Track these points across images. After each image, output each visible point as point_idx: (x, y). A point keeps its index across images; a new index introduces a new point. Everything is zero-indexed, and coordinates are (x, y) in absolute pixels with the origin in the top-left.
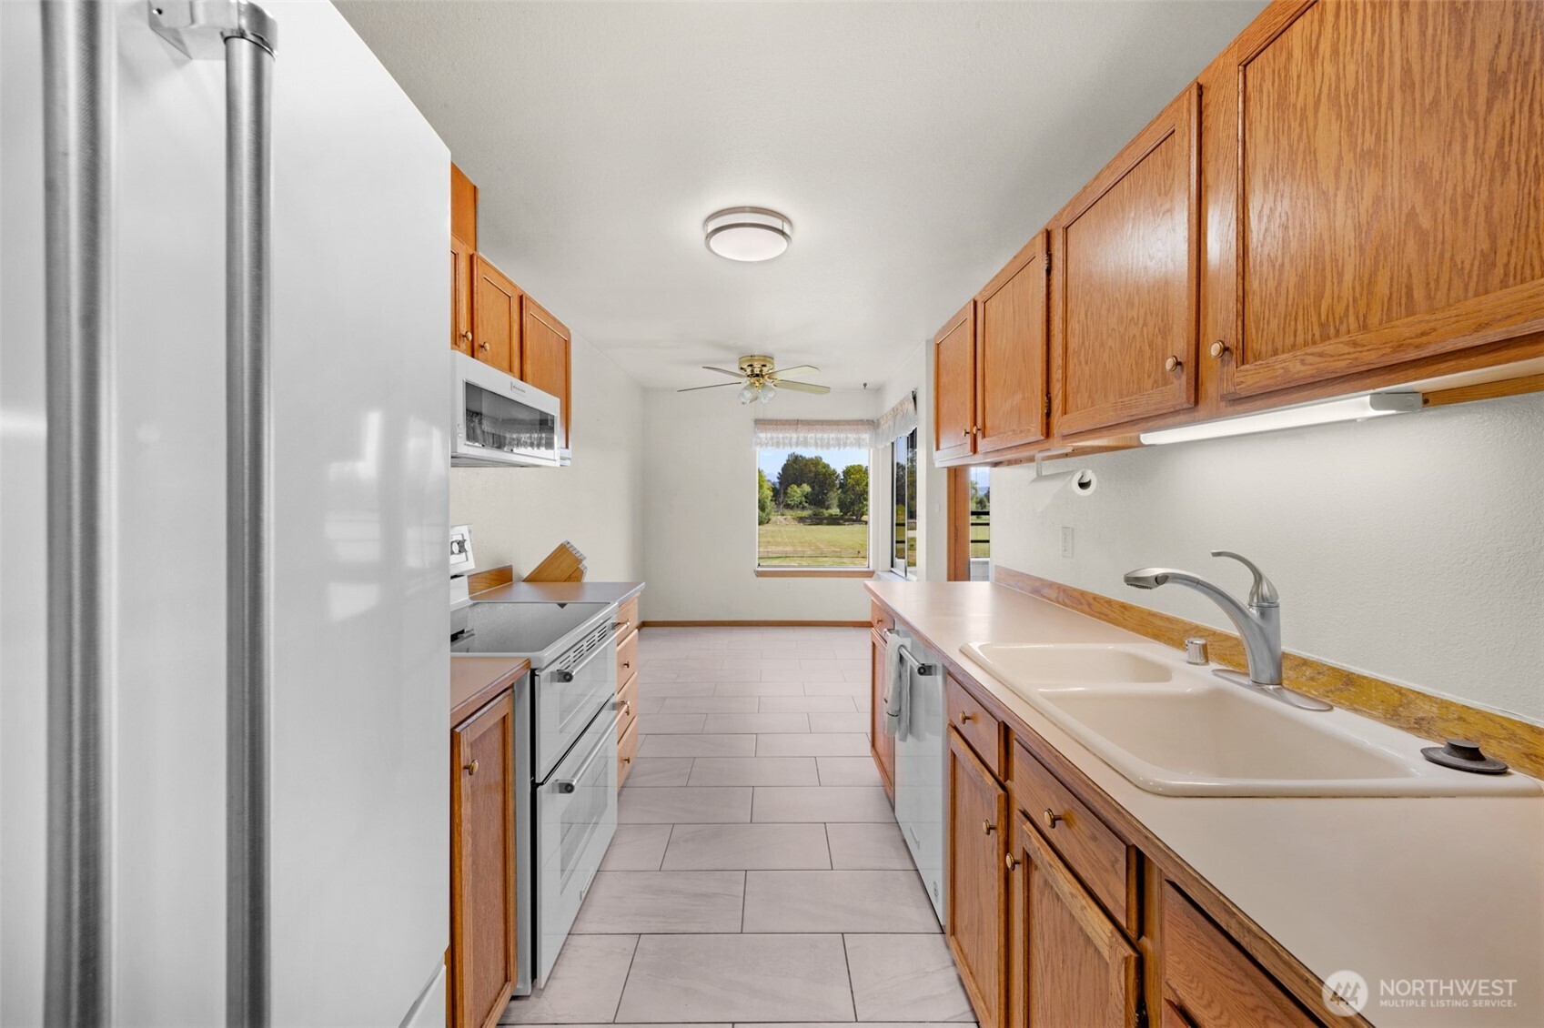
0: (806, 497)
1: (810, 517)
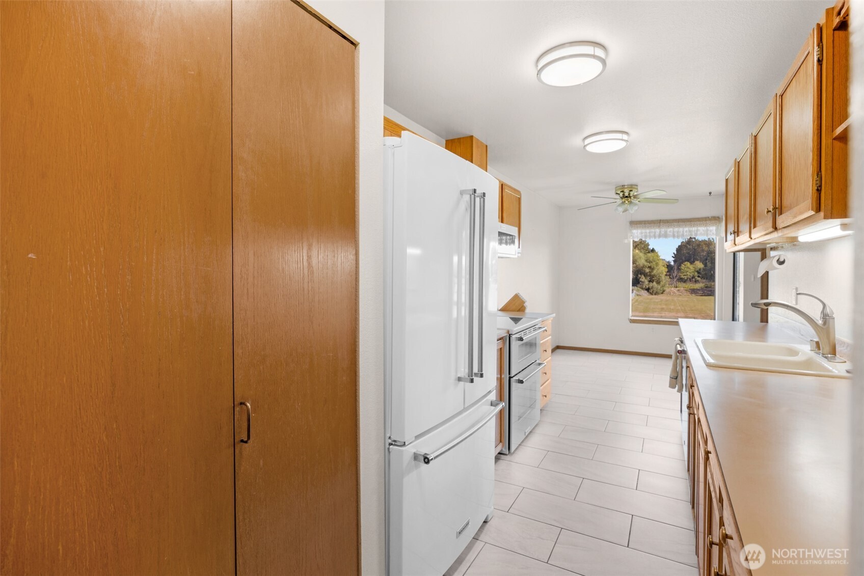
0: (698, 272)
1: (702, 289)
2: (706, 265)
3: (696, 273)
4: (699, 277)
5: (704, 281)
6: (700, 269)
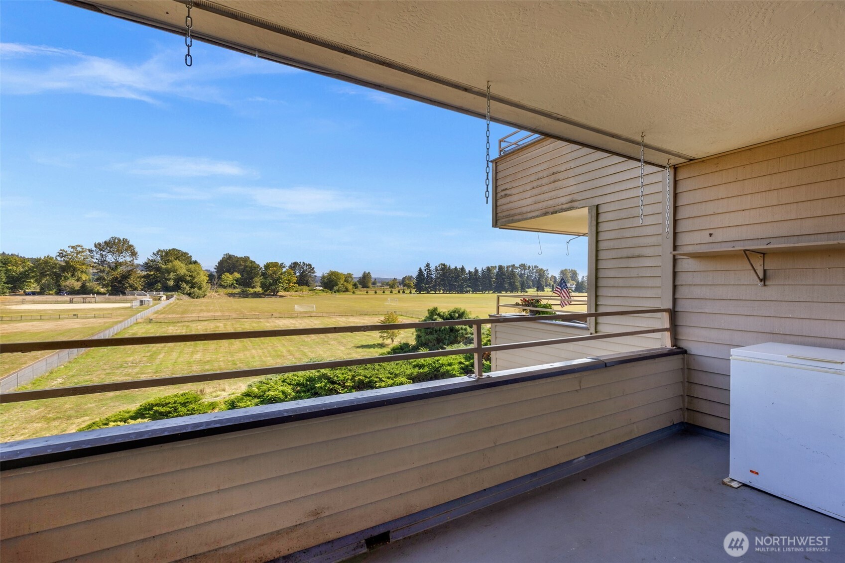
2: (242, 275)
3: (235, 281)
4: (237, 284)
5: (241, 287)
6: (238, 279)
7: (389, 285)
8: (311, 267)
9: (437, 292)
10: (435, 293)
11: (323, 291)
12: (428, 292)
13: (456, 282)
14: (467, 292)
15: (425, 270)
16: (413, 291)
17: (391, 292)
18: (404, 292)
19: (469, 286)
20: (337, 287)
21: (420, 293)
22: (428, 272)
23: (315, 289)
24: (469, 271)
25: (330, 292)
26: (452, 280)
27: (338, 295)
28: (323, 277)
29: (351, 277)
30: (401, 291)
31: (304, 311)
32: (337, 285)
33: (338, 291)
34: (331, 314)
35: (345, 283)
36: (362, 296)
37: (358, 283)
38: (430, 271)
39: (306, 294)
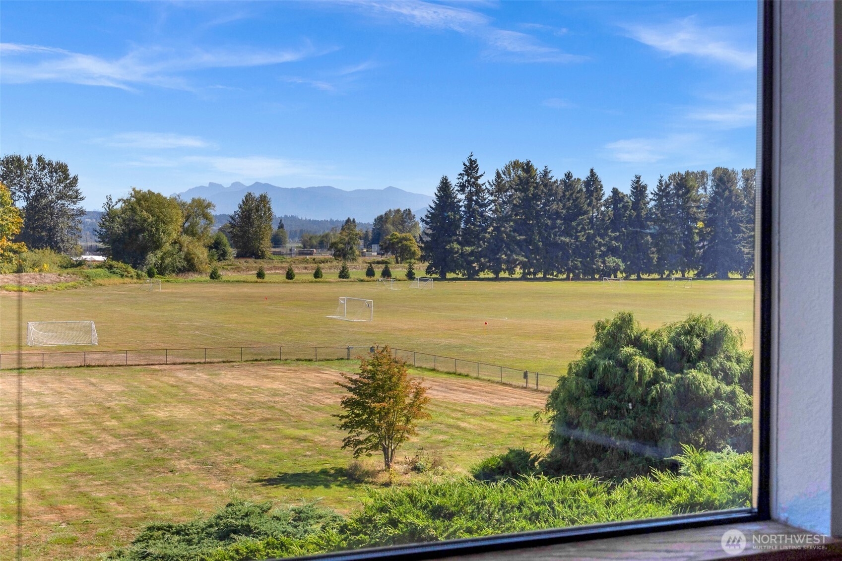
7: (333, 245)
8: (66, 177)
9: (502, 275)
10: (497, 279)
11: (111, 267)
12: (472, 276)
13: (567, 233)
14: (607, 273)
15: (462, 188)
16: (420, 269)
17: (344, 275)
18: (386, 274)
19: (614, 251)
20: (159, 254)
21: (443, 278)
22: (471, 193)
23: (80, 264)
24: (615, 192)
25: (133, 271)
26: (554, 226)
27: (161, 287)
28: (110, 216)
29: (206, 216)
30: (378, 270)
31: (60, 347)
32: (157, 246)
33: (162, 270)
34: (155, 358)
35: (185, 239)
36: (246, 289)
37: (225, 240)
38: (479, 190)
39: (52, 282)
